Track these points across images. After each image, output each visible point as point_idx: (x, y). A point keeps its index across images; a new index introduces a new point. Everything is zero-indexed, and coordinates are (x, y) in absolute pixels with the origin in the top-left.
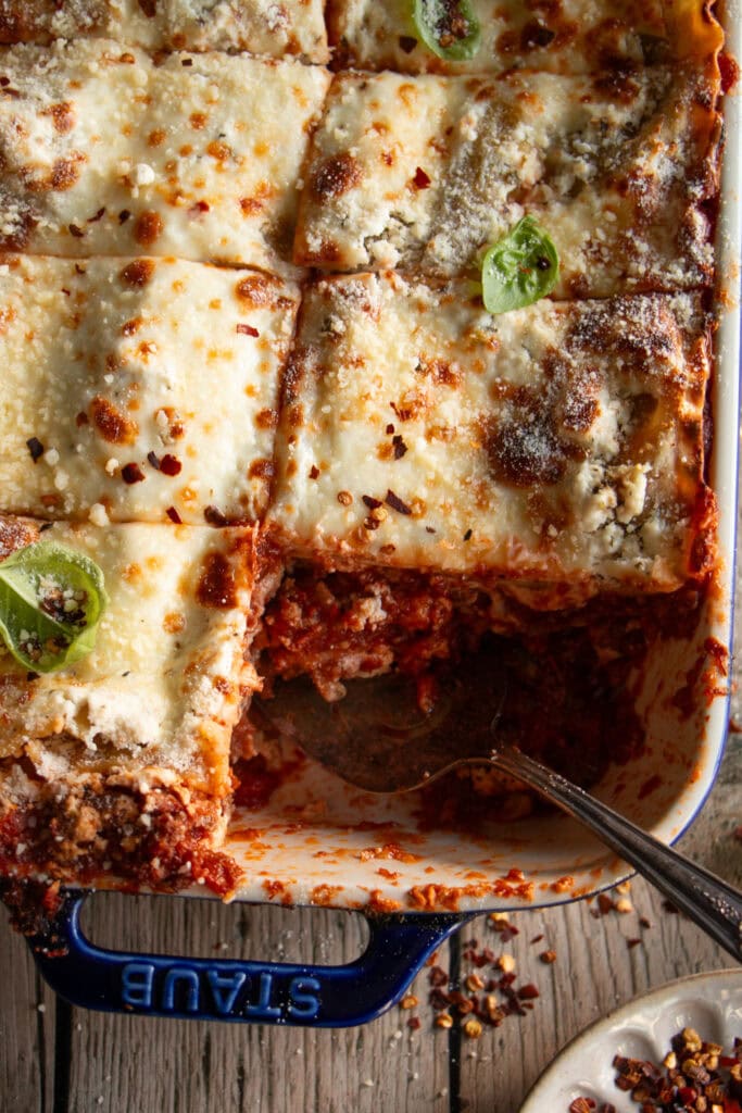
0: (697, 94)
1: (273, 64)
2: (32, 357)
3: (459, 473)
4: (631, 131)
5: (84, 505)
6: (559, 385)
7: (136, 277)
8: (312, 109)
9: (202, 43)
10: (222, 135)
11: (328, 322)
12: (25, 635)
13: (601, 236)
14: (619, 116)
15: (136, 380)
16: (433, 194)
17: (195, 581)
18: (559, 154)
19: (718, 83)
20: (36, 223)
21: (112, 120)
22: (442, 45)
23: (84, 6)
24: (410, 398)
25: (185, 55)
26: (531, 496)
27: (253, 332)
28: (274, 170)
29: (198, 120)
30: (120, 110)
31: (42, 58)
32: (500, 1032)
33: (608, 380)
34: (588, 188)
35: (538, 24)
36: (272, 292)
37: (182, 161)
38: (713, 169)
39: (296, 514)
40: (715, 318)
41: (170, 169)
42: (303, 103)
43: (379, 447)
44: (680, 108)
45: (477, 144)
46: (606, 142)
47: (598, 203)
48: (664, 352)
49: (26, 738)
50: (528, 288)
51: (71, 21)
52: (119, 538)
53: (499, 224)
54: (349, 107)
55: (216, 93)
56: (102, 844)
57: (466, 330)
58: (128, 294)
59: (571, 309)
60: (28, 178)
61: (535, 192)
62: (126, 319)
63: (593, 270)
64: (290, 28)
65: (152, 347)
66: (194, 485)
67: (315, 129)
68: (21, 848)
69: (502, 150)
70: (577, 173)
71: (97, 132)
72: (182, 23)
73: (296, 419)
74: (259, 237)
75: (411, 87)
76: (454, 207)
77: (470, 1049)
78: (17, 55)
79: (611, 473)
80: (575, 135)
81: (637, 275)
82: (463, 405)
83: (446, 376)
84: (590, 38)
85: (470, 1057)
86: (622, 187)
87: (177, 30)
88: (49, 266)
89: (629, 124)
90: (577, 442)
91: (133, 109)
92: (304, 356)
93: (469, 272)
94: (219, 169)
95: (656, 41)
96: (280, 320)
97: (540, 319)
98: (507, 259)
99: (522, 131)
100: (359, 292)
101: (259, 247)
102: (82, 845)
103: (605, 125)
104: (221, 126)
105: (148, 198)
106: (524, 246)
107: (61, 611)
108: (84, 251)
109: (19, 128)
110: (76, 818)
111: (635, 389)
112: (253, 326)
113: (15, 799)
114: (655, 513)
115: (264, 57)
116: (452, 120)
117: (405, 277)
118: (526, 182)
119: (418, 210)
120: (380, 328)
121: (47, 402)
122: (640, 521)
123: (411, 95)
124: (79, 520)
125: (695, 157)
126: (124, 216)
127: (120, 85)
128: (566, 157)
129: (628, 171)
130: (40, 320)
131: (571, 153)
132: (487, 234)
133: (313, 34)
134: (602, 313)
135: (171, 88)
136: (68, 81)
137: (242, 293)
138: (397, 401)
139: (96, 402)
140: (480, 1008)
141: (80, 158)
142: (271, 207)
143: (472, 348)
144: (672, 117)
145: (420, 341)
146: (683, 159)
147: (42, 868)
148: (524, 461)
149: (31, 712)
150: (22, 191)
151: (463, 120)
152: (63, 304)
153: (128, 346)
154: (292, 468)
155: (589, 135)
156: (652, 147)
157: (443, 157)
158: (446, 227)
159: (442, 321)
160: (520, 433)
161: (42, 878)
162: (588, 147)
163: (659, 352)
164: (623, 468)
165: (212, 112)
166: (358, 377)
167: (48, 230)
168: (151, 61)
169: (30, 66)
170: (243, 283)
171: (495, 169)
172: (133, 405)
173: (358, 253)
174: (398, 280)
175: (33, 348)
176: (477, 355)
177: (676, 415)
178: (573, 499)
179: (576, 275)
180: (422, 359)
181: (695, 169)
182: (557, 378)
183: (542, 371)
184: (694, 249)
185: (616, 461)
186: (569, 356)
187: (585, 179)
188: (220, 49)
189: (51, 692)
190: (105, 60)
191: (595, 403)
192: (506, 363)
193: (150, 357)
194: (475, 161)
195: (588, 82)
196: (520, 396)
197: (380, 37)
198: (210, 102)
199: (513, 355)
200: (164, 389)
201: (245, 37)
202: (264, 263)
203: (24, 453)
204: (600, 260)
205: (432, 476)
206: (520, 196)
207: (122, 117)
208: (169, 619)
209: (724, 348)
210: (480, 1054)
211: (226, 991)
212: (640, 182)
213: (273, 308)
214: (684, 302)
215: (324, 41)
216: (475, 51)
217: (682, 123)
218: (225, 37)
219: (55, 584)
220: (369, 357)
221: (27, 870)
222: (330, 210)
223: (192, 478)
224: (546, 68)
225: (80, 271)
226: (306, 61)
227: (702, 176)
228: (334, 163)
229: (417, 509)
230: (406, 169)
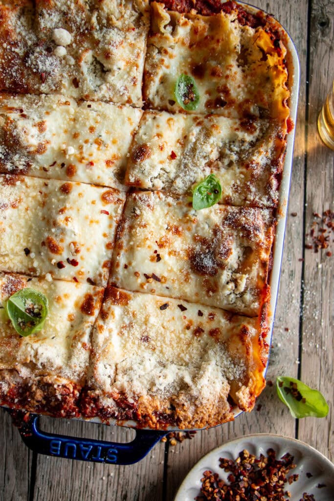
0: (278, 134)
1: (121, 108)
2: (27, 217)
3: (179, 268)
4: (253, 144)
5: (43, 273)
6: (218, 240)
7: (65, 190)
8: (135, 125)
9: (96, 98)
10: (100, 136)
11: (134, 209)
12: (20, 320)
13: (238, 183)
14: (249, 138)
15: (63, 232)
16: (177, 161)
17: (81, 303)
18: (225, 150)
19: (286, 130)
20: (31, 165)
21: (60, 127)
22: (185, 103)
23: (53, 83)
24: (163, 240)
25: (89, 103)
26: (204, 279)
27: (107, 213)
28: (119, 150)
29: (92, 129)
30: (64, 124)
31: (36, 101)
32: (182, 444)
33: (236, 239)
34: (235, 165)
35: (221, 98)
36: (115, 196)
37: (85, 145)
38: (281, 163)
39: (120, 281)
40: (277, 220)
41: (81, 148)
42: (131, 124)
43: (151, 257)
44: (271, 139)
45: (195, 144)
46: (243, 148)
47: (238, 171)
48: (257, 233)
49: (17, 363)
50: (210, 200)
51: (48, 87)
52: (55, 286)
53: (201, 175)
54: (148, 126)
55: (99, 119)
56: (44, 402)
57: (185, 215)
58: (62, 197)
59: (225, 210)
60: (28, 150)
61: (216, 163)
62: (61, 207)
63: (234, 195)
64: (128, 95)
65: (70, 219)
66: (82, 270)
67: (135, 134)
68: (16, 400)
69: (204, 147)
70: (231, 159)
71: (54, 132)
72: (88, 90)
73: (120, 247)
74: (112, 175)
75: (172, 119)
76: (185, 167)
77: (172, 449)
78: (27, 98)
79: (233, 277)
80: (232, 143)
81: (250, 200)
82: (182, 243)
83: (177, 232)
84: (240, 106)
85: (172, 452)
86: (247, 167)
87: (86, 93)
88: (35, 182)
89: (252, 141)
90: (222, 262)
91: (68, 123)
92: (125, 222)
93: (188, 193)
94: (98, 149)
95: (264, 109)
96: (117, 208)
97: (213, 213)
98: (203, 189)
99: (212, 140)
100: (146, 199)
101: (112, 179)
102: (38, 401)
103: (243, 141)
104: (100, 132)
105: (72, 159)
106: (210, 184)
107: (33, 312)
108: (48, 176)
109: (25, 132)
110: (35, 393)
111: (246, 244)
112: (107, 210)
113: (15, 383)
114: (248, 291)
115: (118, 104)
116: (187, 133)
117: (164, 193)
118: (212, 159)
119: (171, 167)
120: (153, 213)
121: (32, 235)
122: (242, 294)
123: (171, 122)
124: (41, 278)
125: (275, 157)
126: (63, 165)
127: (64, 114)
128: (227, 152)
129: (250, 161)
130: (30, 202)
131: (229, 150)
132: (196, 178)
133: (137, 97)
134: (237, 213)
135: (83, 116)
136: (45, 111)
137: (104, 198)
138: (158, 240)
139: (48, 238)
140: (176, 436)
141: (48, 143)
142: (118, 163)
143: (187, 222)
144: (268, 142)
145: (168, 218)
146: (270, 157)
147: (24, 407)
148: (203, 267)
149: (19, 353)
150: (26, 154)
151: (191, 134)
152: (39, 198)
153: (60, 218)
154: (118, 265)
155: (237, 144)
156: (259, 152)
157: (182, 147)
158: (181, 175)
159: (177, 211)
160: (202, 256)
161: (23, 410)
162: (236, 149)
163: (256, 233)
164: (238, 275)
165: (97, 126)
166: (144, 231)
167: (35, 168)
168: (76, 104)
169: (32, 103)
170: (104, 194)
171: (201, 154)
172: (62, 241)
173: (148, 184)
174: (161, 195)
175: (28, 214)
176: (189, 224)
177: (260, 258)
178: (219, 284)
179: (228, 196)
180: (168, 225)
181: (275, 162)
182: (218, 237)
183: (212, 233)
184: (271, 193)
185: (236, 271)
186: (223, 229)
187: (234, 161)
188: (102, 100)
189: (27, 344)
190: (59, 103)
191: (230, 249)
192: (199, 228)
193: (69, 223)
194: (194, 150)
195: (238, 122)
196: (203, 241)
197: (162, 99)
198: (97, 122)
199: (202, 226)
200: (73, 236)
201: (111, 97)
202: (113, 185)
203: (23, 253)
204: (237, 192)
205: (169, 269)
206: (209, 164)
207: (64, 126)
208: (70, 316)
209: (279, 232)
210: (175, 451)
211: (86, 452)
212: (254, 165)
213: (115, 203)
214: (266, 213)
215: (141, 99)
216: (197, 107)
217: (271, 144)
218: (104, 97)
219: (31, 302)
220: (148, 224)
221: (18, 407)
222: (138, 167)
223: (82, 268)
224: (223, 115)
225: (46, 185)
226: (134, 107)
227: (277, 165)
228: (141, 148)
229: (163, 280)
230: (168, 151)
